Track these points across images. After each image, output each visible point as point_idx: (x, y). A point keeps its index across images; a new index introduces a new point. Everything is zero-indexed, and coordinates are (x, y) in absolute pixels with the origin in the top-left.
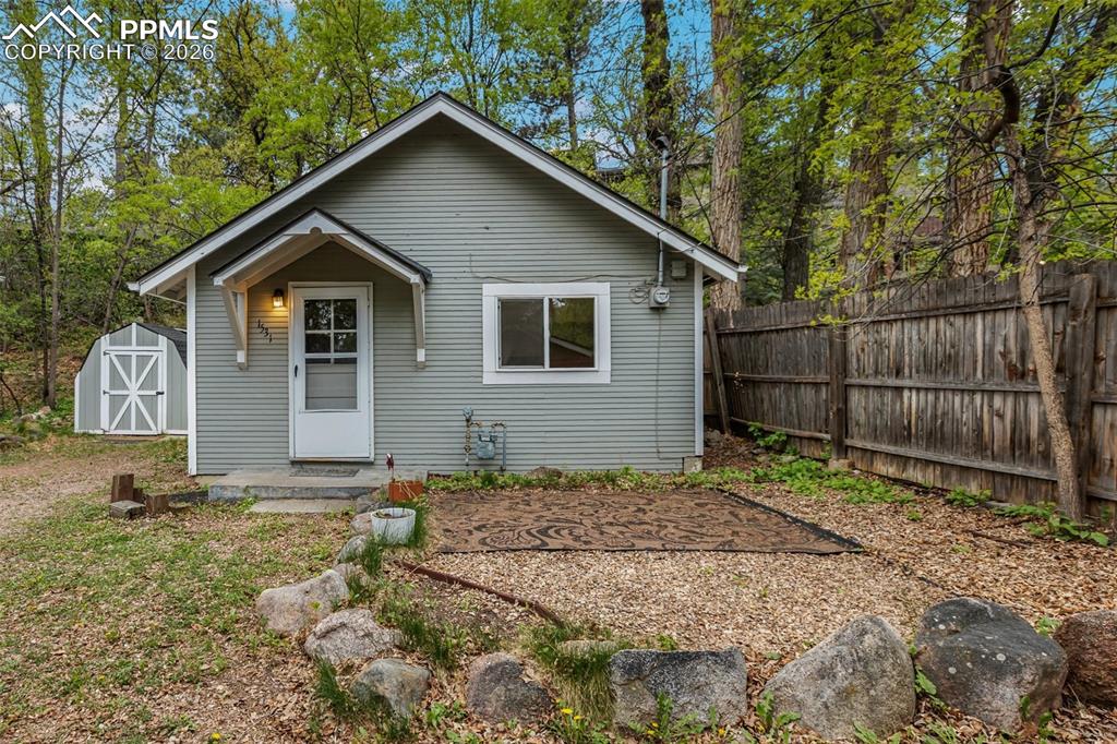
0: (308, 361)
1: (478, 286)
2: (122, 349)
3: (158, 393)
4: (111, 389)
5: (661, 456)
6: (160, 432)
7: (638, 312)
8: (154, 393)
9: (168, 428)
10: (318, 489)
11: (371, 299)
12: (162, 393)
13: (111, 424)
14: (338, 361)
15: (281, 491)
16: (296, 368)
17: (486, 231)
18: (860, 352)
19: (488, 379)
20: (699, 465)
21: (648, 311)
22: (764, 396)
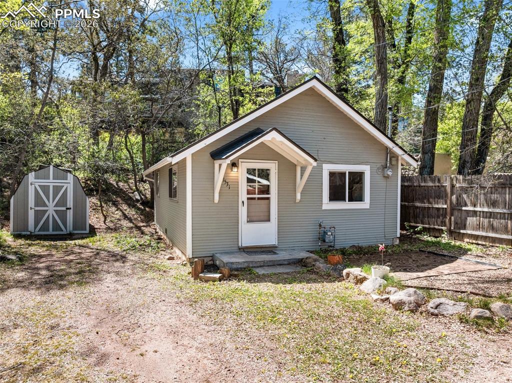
0: (248, 199)
1: (321, 165)
2: (44, 182)
3: (67, 209)
4: (35, 207)
5: (386, 238)
6: (68, 232)
7: (379, 178)
8: (64, 209)
9: (73, 230)
10: (275, 261)
11: (277, 169)
12: (70, 209)
13: (35, 228)
14: (259, 199)
15: (259, 263)
16: (243, 202)
17: (324, 140)
18: (458, 197)
19: (325, 207)
20: (398, 241)
21: (382, 178)
22: (411, 211)
